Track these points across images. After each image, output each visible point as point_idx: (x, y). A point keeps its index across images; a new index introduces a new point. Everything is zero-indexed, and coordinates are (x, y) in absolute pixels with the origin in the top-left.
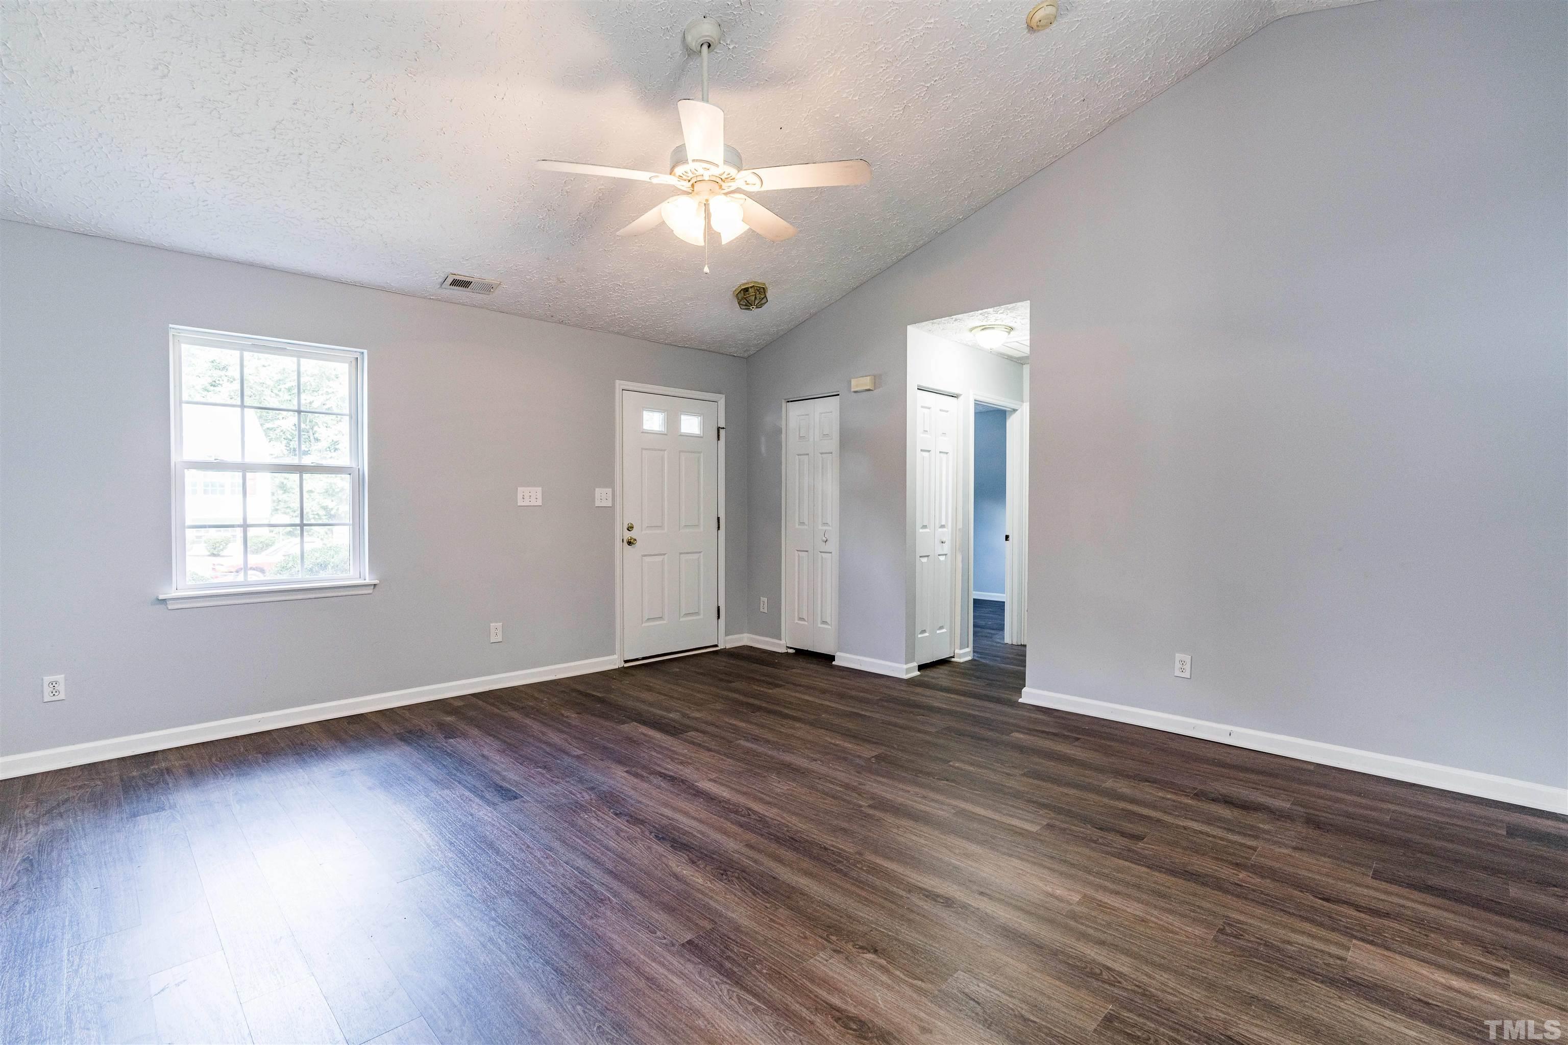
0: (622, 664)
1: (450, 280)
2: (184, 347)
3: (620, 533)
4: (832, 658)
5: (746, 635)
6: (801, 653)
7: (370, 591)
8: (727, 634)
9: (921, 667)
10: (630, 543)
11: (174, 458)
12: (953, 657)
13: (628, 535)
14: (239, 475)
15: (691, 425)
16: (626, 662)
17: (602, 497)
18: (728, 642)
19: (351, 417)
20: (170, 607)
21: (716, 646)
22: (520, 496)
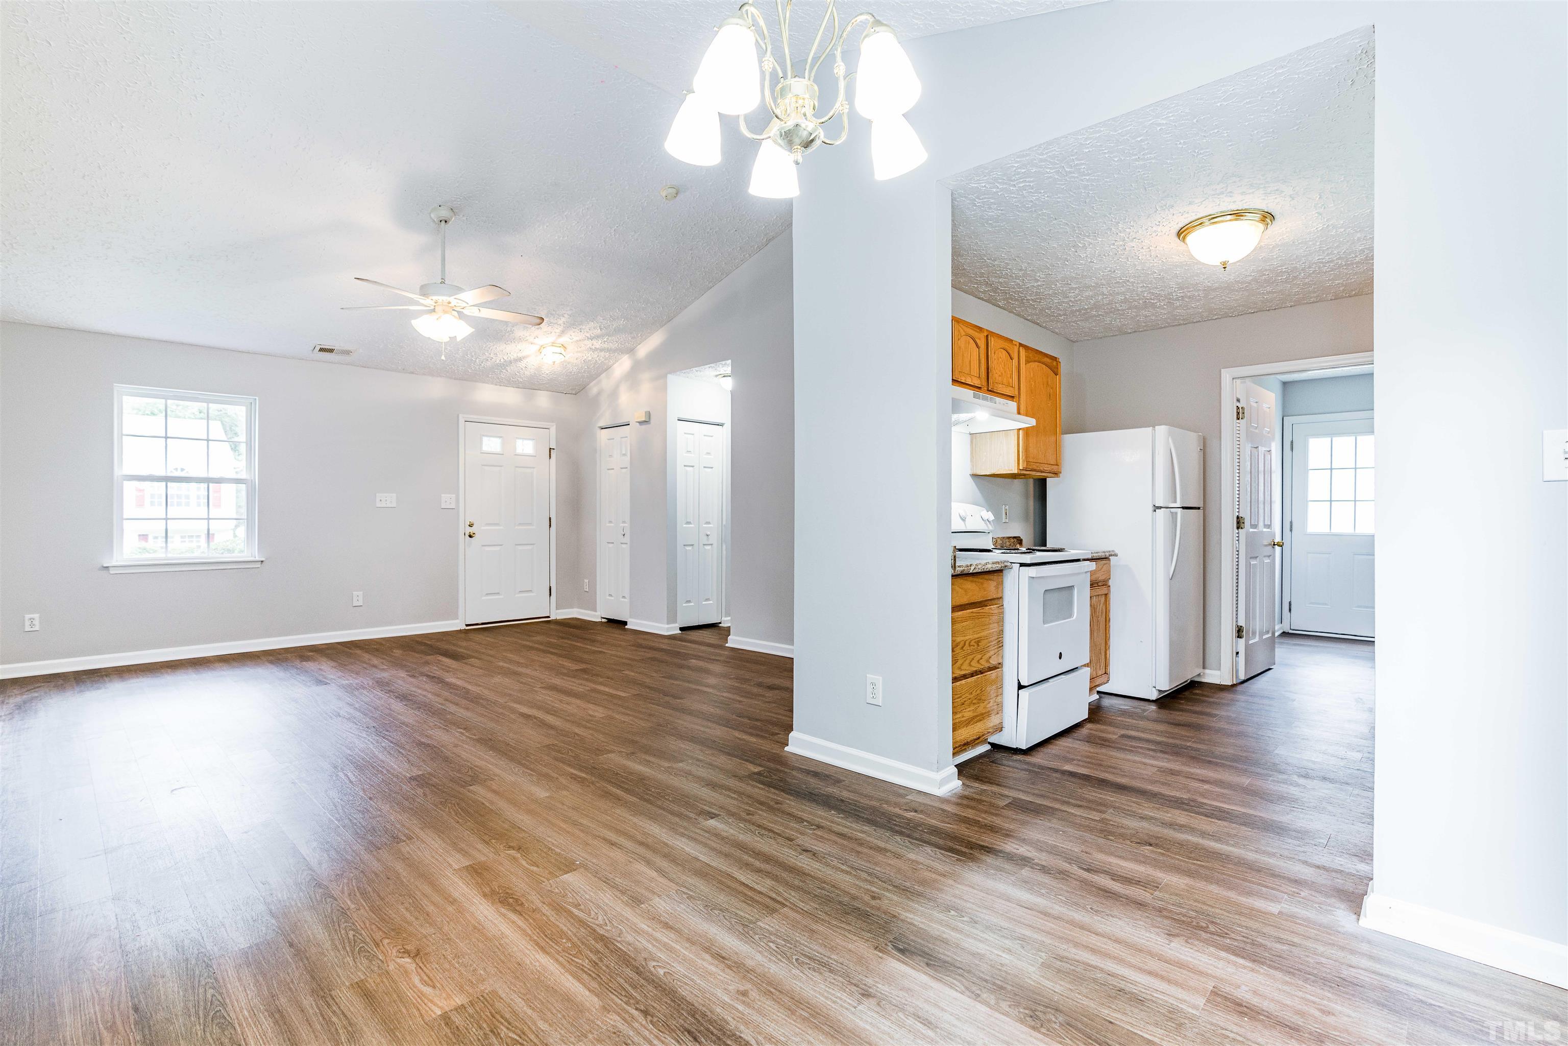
0: (464, 627)
1: (318, 348)
2: (125, 398)
3: (463, 529)
4: (625, 623)
5: (575, 610)
6: (611, 621)
7: (259, 566)
8: (557, 608)
9: (682, 629)
10: (470, 536)
11: (117, 472)
12: (720, 623)
13: (469, 530)
14: (164, 483)
15: (526, 447)
16: (467, 625)
17: (447, 500)
18: (558, 615)
19: (247, 444)
20: (111, 572)
21: (549, 617)
22: (378, 500)
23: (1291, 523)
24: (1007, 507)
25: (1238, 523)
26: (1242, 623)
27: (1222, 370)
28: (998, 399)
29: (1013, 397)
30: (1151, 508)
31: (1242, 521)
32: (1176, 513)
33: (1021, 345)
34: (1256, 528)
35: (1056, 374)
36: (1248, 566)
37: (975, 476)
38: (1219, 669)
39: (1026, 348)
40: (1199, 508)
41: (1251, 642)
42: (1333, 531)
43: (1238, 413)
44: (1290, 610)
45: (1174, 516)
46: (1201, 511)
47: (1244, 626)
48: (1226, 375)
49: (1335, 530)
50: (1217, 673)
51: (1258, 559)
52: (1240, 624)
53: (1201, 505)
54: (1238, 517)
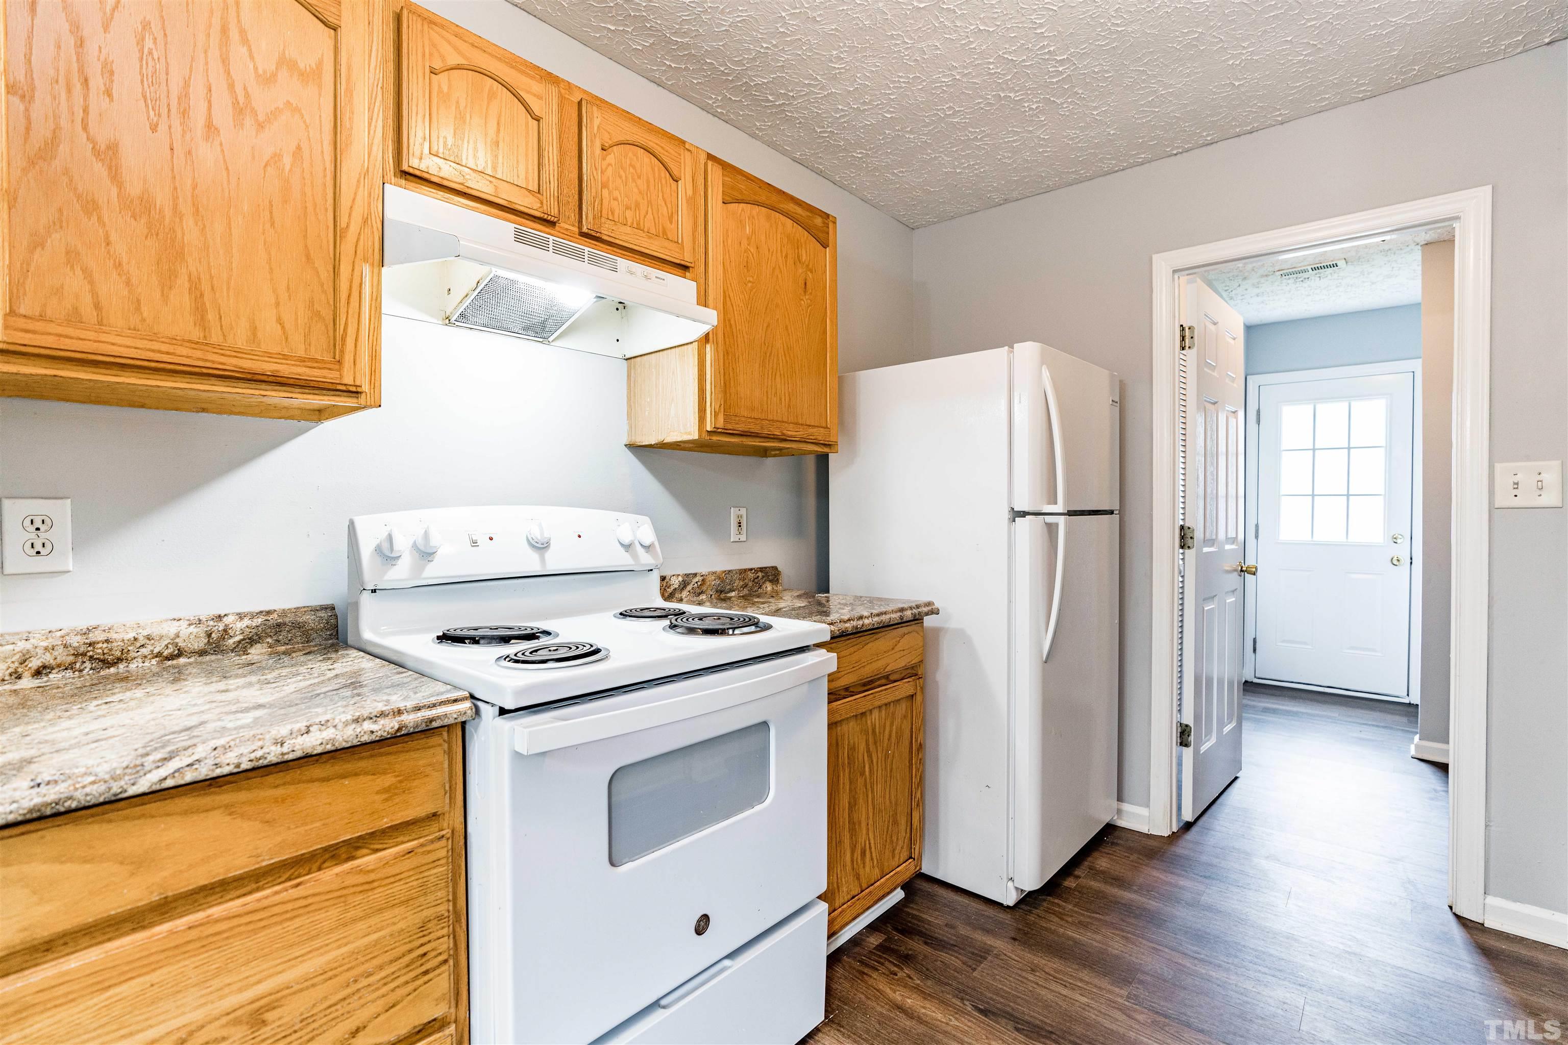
23: (1257, 526)
24: (743, 512)
25: (1182, 538)
26: (1188, 719)
27: (1155, 257)
28: (623, 263)
29: (685, 268)
30: (1006, 515)
31: (1189, 535)
32: (1057, 525)
33: (710, 157)
34: (1212, 545)
35: (825, 246)
36: (1200, 614)
37: (633, 448)
38: (1148, 806)
39: (725, 166)
40: (1111, 512)
41: (1203, 749)
42: (1316, 538)
43: (1183, 338)
44: (1255, 650)
45: (1051, 529)
46: (1116, 517)
47: (1192, 725)
48: (1163, 264)
49: (1319, 537)
50: (1142, 811)
51: (1216, 599)
52: (1185, 722)
53: (1116, 506)
54: (1182, 528)
